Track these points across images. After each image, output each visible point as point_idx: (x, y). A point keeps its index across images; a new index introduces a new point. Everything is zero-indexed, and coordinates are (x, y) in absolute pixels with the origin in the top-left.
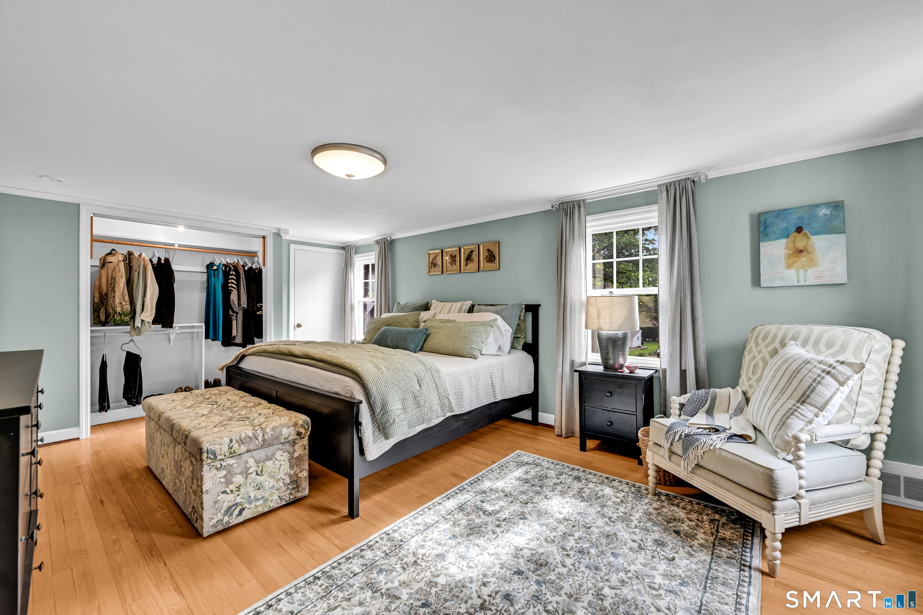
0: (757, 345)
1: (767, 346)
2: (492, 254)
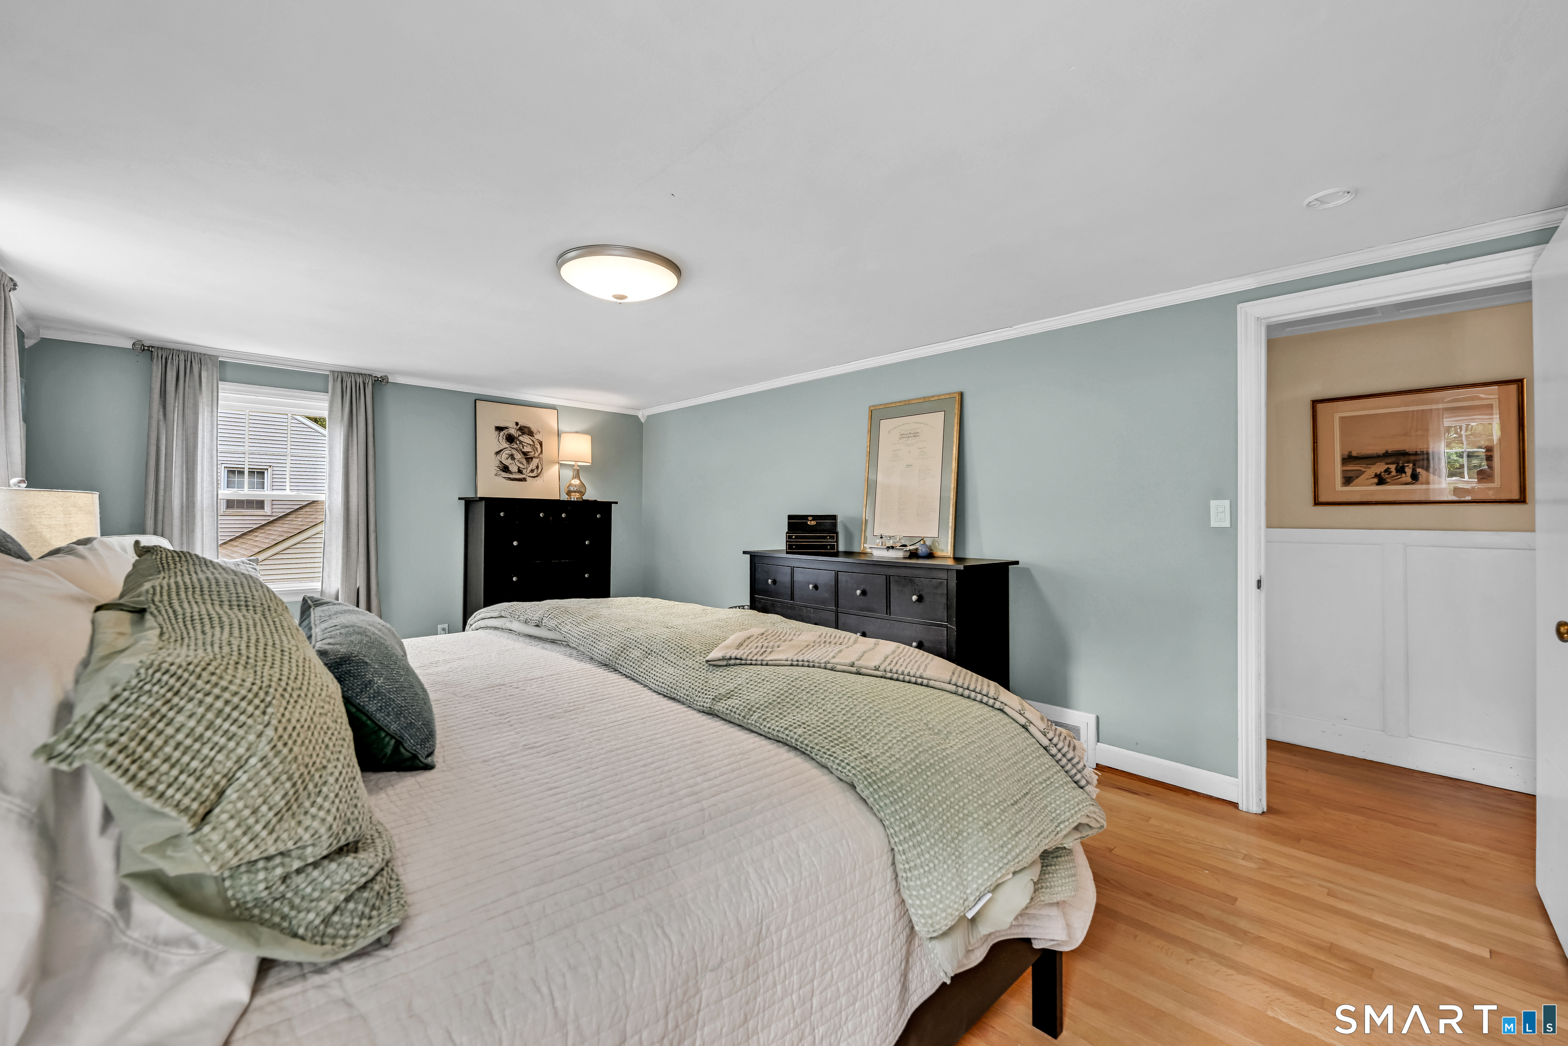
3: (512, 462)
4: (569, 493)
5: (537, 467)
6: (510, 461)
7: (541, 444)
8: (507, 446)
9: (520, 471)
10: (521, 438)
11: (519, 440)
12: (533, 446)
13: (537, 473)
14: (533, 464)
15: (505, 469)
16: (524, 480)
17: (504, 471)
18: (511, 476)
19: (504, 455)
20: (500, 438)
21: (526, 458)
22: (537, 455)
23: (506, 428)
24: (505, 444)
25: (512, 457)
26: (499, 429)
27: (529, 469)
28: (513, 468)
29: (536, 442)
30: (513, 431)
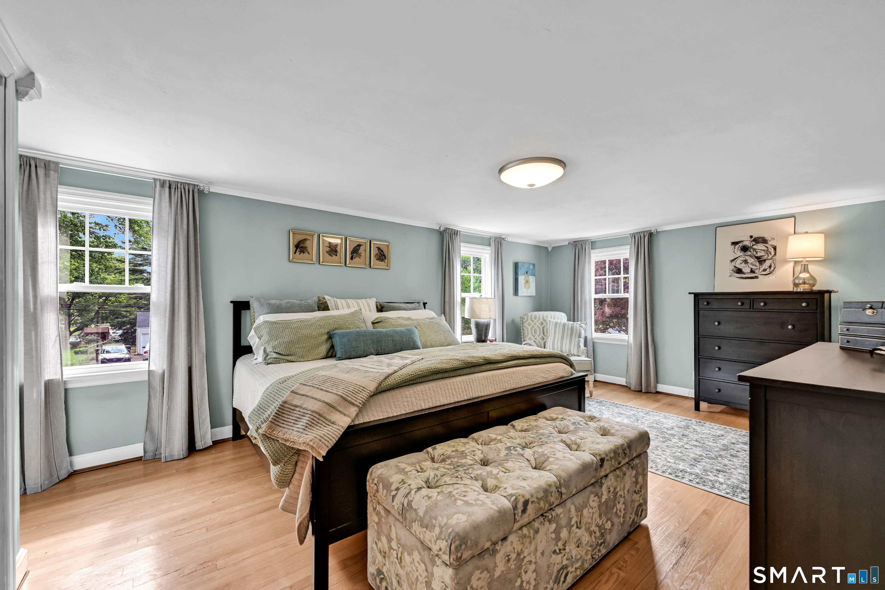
0: (533, 321)
1: (538, 321)
2: (382, 253)
3: (745, 265)
4: (796, 285)
5: (770, 267)
6: (743, 264)
7: (775, 248)
8: (741, 254)
9: (752, 271)
10: (755, 247)
11: (753, 248)
12: (767, 251)
13: (770, 271)
14: (766, 265)
15: (739, 271)
16: (757, 277)
17: (737, 273)
18: (744, 276)
19: (739, 261)
20: (736, 250)
21: (759, 261)
22: (770, 257)
23: (741, 242)
24: (739, 253)
25: (746, 262)
26: (734, 244)
27: (762, 269)
28: (746, 269)
29: (770, 247)
30: (747, 243)
